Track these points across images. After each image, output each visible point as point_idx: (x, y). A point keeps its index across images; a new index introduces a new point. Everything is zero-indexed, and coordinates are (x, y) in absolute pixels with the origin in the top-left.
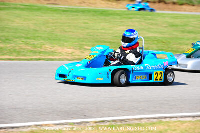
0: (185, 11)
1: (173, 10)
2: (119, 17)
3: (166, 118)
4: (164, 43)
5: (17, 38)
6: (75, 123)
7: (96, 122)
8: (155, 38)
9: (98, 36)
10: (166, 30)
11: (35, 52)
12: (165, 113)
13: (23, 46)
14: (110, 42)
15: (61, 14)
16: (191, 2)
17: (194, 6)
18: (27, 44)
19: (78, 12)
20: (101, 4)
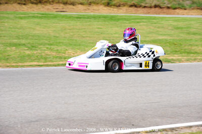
0: (178, 14)
2: (127, 22)
4: (175, 45)
5: (41, 44)
9: (113, 40)
10: (173, 32)
11: (61, 58)
13: (48, 52)
15: (75, 20)
16: (183, 6)
17: (185, 9)
18: (51, 50)
19: (90, 18)
20: (103, 9)
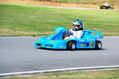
1: (56, 6)
3: (82, 70)
6: (32, 73)
7: (44, 73)
8: (55, 23)
12: (80, 67)
14: (30, 25)
